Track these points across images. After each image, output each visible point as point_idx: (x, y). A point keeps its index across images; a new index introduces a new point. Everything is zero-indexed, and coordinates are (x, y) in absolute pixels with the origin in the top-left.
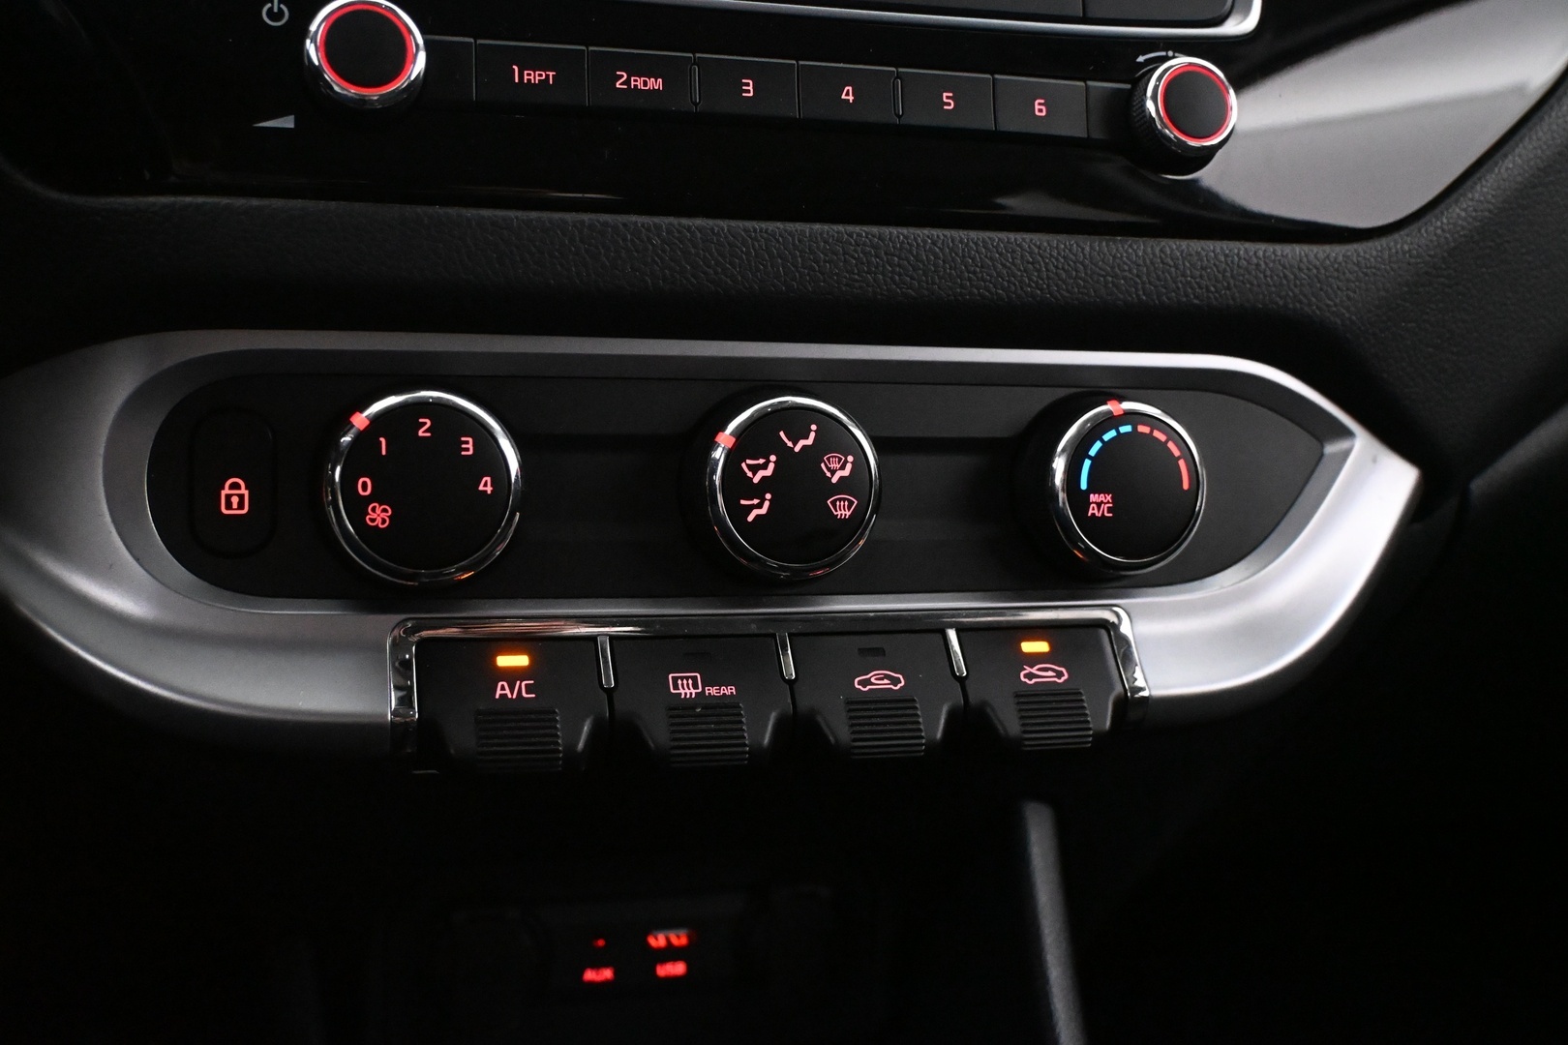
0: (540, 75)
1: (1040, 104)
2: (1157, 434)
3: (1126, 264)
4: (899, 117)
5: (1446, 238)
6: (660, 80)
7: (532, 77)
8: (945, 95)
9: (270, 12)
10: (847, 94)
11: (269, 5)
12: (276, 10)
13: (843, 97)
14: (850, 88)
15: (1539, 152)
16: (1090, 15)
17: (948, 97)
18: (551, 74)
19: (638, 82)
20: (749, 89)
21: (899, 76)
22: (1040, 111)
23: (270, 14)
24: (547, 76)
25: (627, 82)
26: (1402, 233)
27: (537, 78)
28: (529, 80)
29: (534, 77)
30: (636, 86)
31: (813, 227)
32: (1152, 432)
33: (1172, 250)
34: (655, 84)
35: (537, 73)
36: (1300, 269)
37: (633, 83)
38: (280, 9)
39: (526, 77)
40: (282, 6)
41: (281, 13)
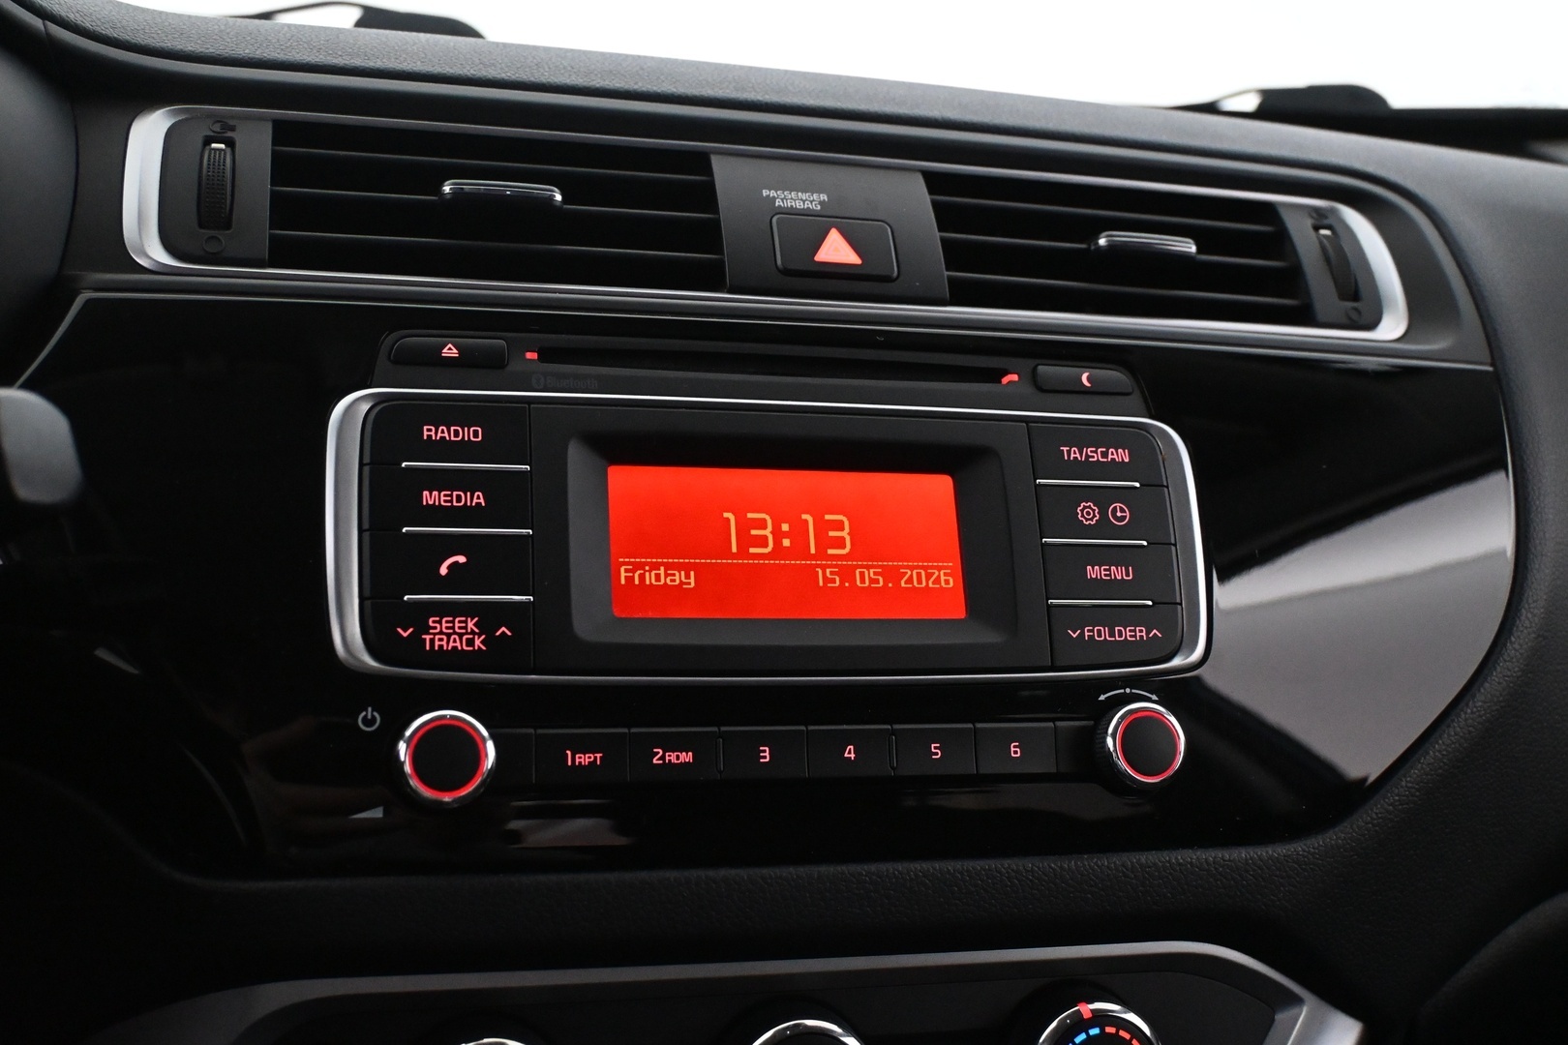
0: (589, 758)
1: (1014, 747)
2: (1122, 1033)
3: (1093, 880)
4: (893, 768)
5: (1376, 831)
6: (690, 754)
7: (582, 760)
8: (933, 745)
9: (365, 719)
10: (850, 753)
11: (364, 713)
12: (369, 717)
13: (846, 755)
14: (852, 747)
15: (1457, 745)
16: (1058, 663)
17: (935, 748)
18: (598, 755)
19: (671, 757)
20: (766, 755)
21: (893, 732)
22: (1015, 752)
23: (366, 721)
24: (596, 758)
25: (663, 758)
26: (1337, 829)
27: (587, 760)
28: (580, 762)
29: (584, 759)
30: (670, 760)
31: (820, 869)
32: (1117, 1031)
33: (1132, 863)
34: (687, 757)
35: (587, 755)
36: (1247, 871)
37: (667, 758)
38: (373, 716)
39: (577, 760)
40: (375, 714)
41: (374, 719)
